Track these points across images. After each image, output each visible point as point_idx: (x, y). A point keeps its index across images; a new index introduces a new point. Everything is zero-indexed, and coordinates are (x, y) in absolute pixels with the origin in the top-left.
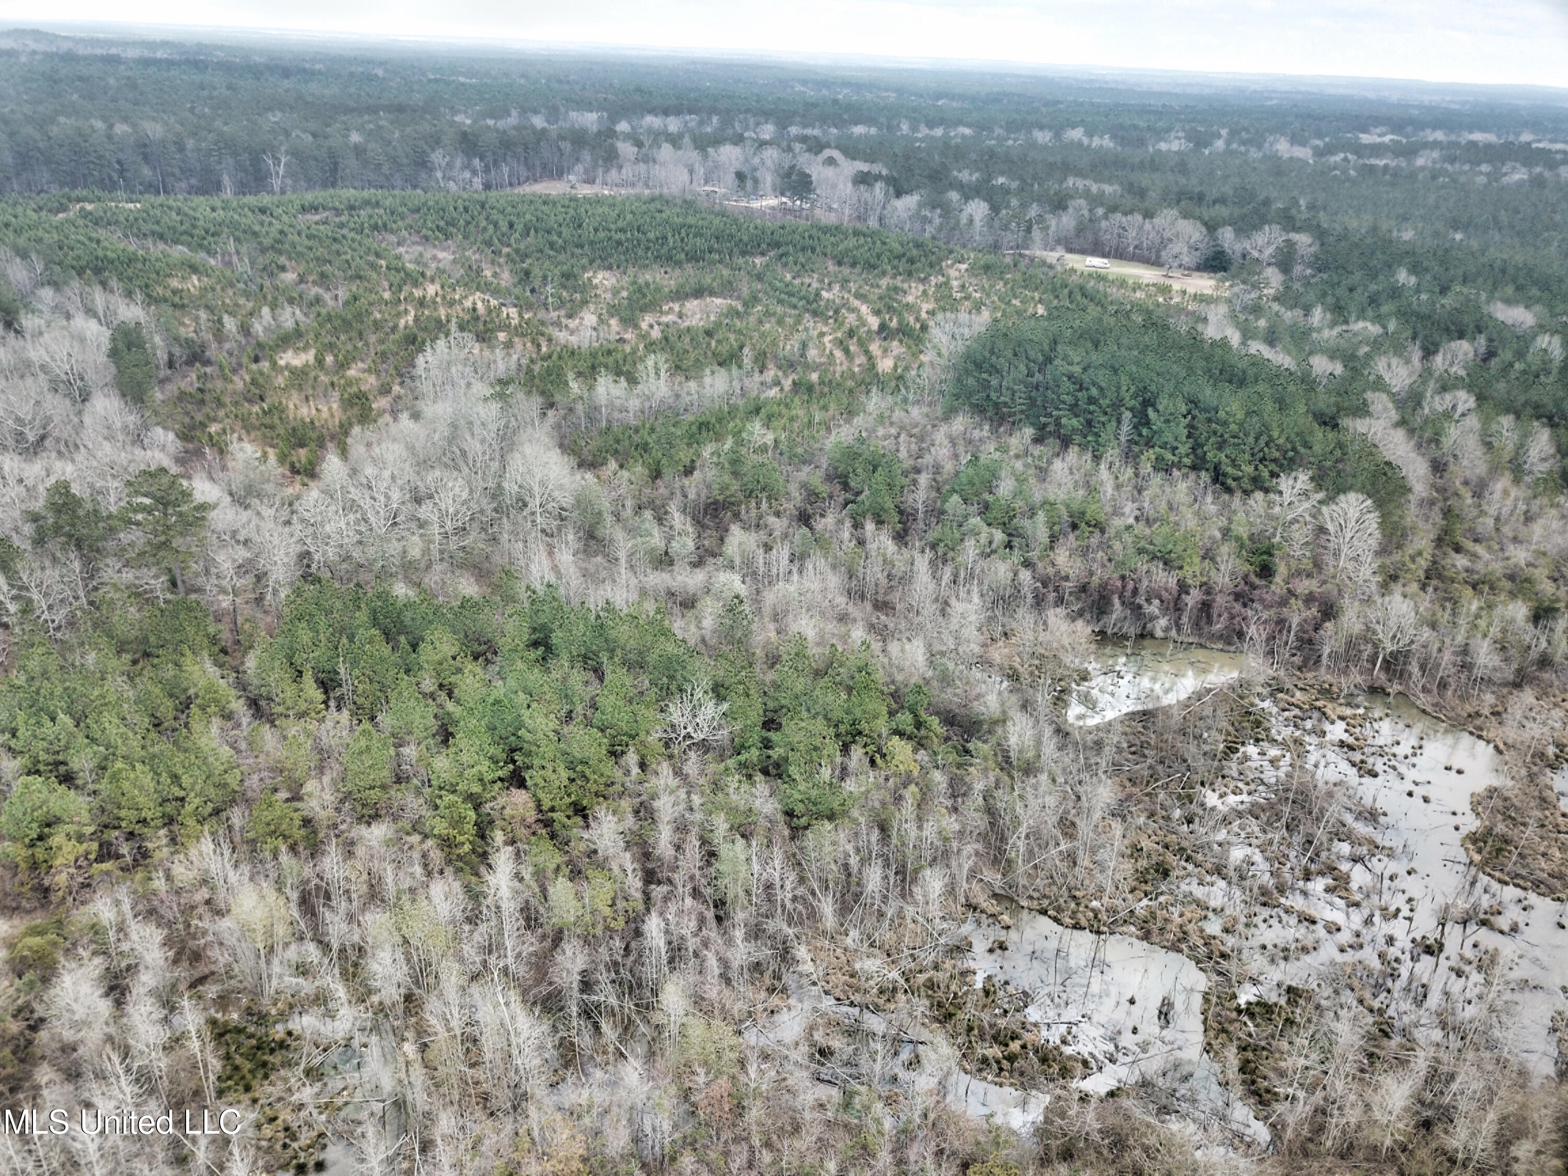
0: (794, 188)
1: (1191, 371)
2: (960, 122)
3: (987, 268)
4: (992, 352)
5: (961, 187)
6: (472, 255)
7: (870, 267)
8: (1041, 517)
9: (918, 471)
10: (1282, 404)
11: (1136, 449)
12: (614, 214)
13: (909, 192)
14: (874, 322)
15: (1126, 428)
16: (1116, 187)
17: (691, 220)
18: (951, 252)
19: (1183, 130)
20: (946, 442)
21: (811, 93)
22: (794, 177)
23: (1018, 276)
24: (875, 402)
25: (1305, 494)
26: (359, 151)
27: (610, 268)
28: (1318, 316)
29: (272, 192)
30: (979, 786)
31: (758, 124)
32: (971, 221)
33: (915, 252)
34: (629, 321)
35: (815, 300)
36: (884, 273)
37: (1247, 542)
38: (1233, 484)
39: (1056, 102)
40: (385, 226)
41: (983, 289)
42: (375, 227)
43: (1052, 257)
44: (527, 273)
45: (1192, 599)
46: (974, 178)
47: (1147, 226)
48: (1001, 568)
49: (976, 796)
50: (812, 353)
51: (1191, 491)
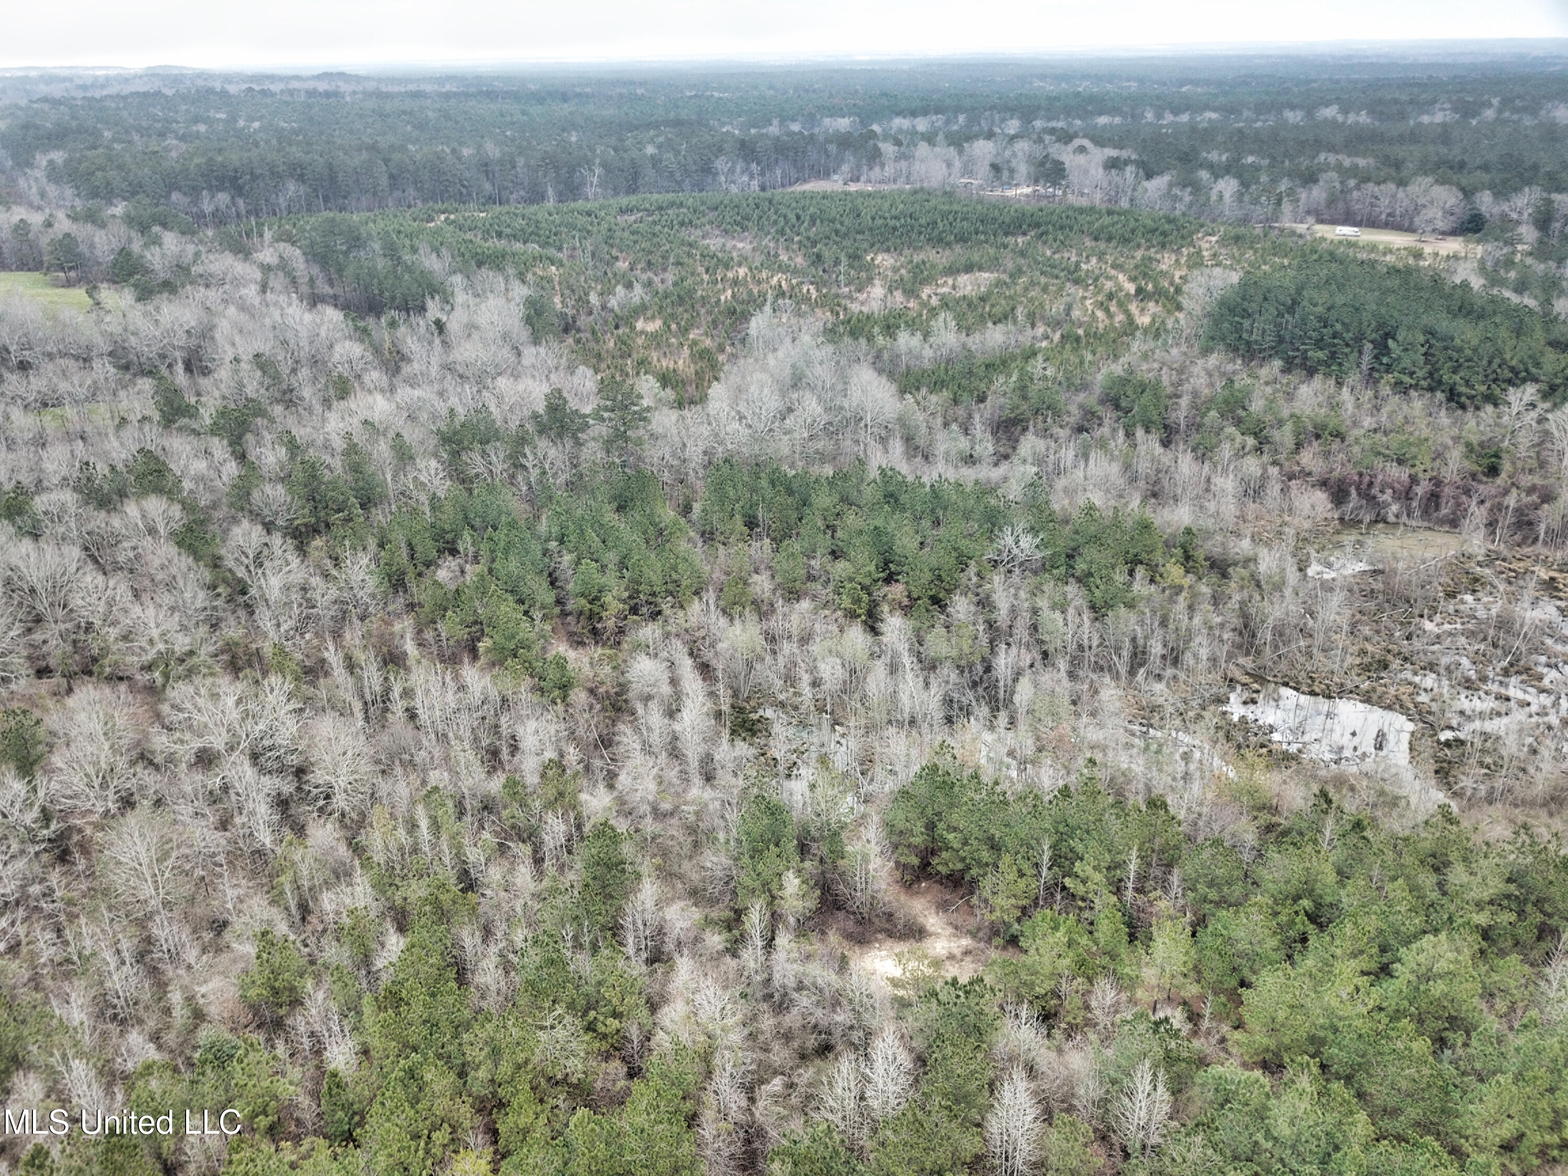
0: (1048, 176)
1: (1428, 307)
2: (1207, 107)
3: (1237, 239)
4: (1244, 299)
5: (1211, 167)
6: (768, 242)
7: (1125, 241)
8: (1288, 428)
9: (1179, 396)
10: (1518, 332)
11: (1376, 375)
12: (886, 205)
13: (1160, 173)
14: (1131, 288)
15: (1367, 358)
16: (1371, 161)
17: (955, 207)
18: (1202, 226)
19: (1450, 101)
20: (1203, 374)
21: (1051, 88)
22: (1048, 165)
23: (1268, 245)
24: (1137, 345)
25: (1532, 405)
26: (655, 161)
27: (888, 250)
29: (587, 199)
30: (1237, 597)
31: (1003, 120)
32: (1221, 197)
33: (1167, 227)
34: (911, 293)
35: (1075, 271)
36: (1139, 246)
37: (1477, 448)
38: (1468, 402)
39: (1309, 82)
40: (691, 222)
41: (1233, 257)
42: (682, 224)
43: (1301, 228)
44: (819, 257)
45: (1420, 491)
46: (1224, 158)
47: (1401, 194)
48: (1252, 466)
49: (1234, 604)
50: (1076, 313)
51: (1426, 407)
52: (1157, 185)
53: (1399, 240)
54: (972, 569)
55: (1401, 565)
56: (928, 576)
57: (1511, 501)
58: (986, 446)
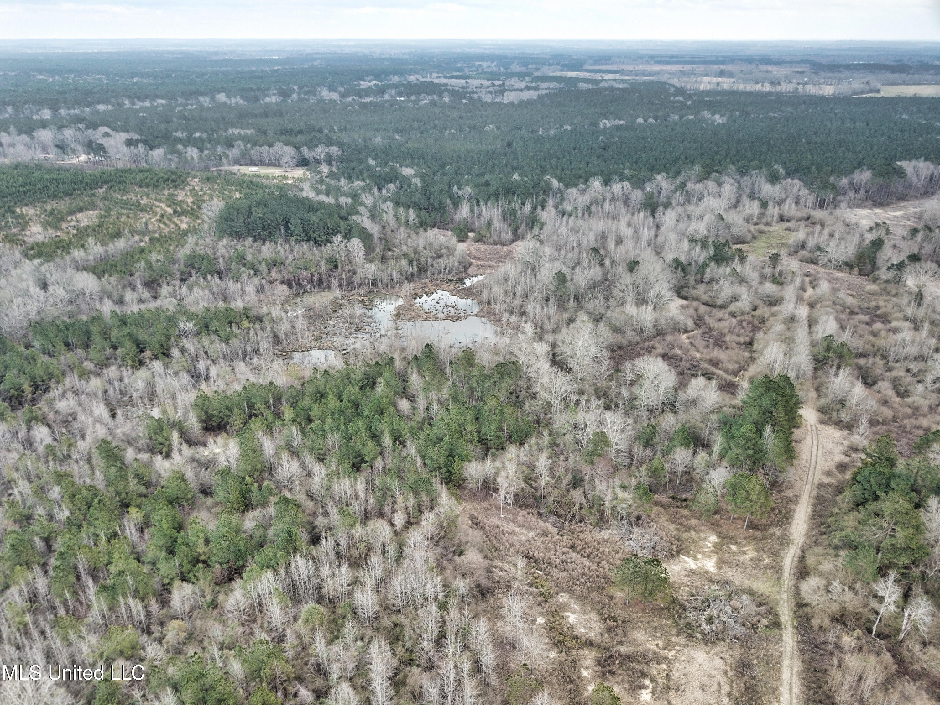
1: (298, 209)
2: (156, 95)
3: (207, 179)
4: (229, 214)
7: (156, 186)
8: (263, 264)
9: (217, 259)
11: (288, 238)
13: (158, 147)
14: (170, 211)
15: (283, 232)
16: (252, 131)
18: (188, 174)
19: (276, 88)
20: (223, 248)
22: (94, 146)
23: (223, 181)
24: (191, 239)
25: (342, 241)
27: (26, 205)
28: (343, 181)
30: (269, 327)
31: (40, 110)
32: (192, 158)
33: (173, 177)
34: (56, 227)
35: (138, 205)
36: (164, 188)
37: (329, 260)
38: (321, 243)
41: (210, 189)
43: (234, 169)
45: (316, 278)
46: (185, 135)
47: (271, 151)
48: (256, 280)
49: (268, 329)
50: (150, 227)
51: (309, 247)
52: (158, 153)
53: (276, 172)
54: (173, 339)
55: (317, 305)
56: (158, 346)
57: (344, 276)
58: (146, 295)
